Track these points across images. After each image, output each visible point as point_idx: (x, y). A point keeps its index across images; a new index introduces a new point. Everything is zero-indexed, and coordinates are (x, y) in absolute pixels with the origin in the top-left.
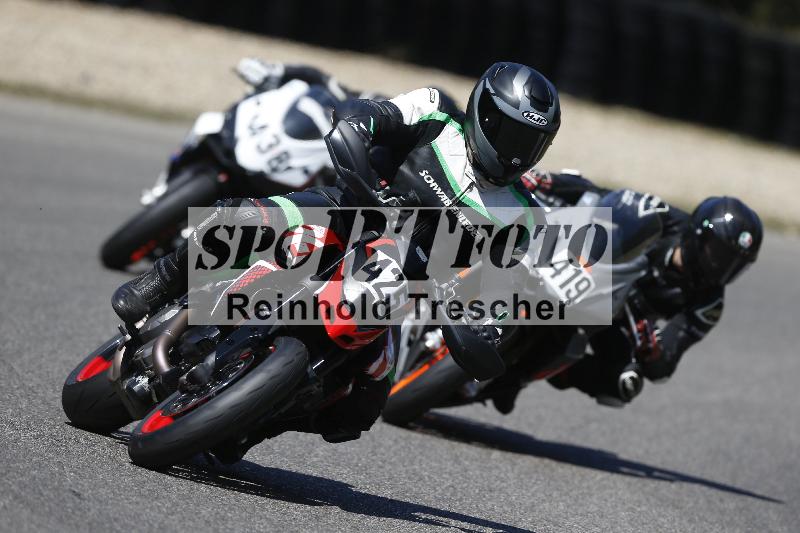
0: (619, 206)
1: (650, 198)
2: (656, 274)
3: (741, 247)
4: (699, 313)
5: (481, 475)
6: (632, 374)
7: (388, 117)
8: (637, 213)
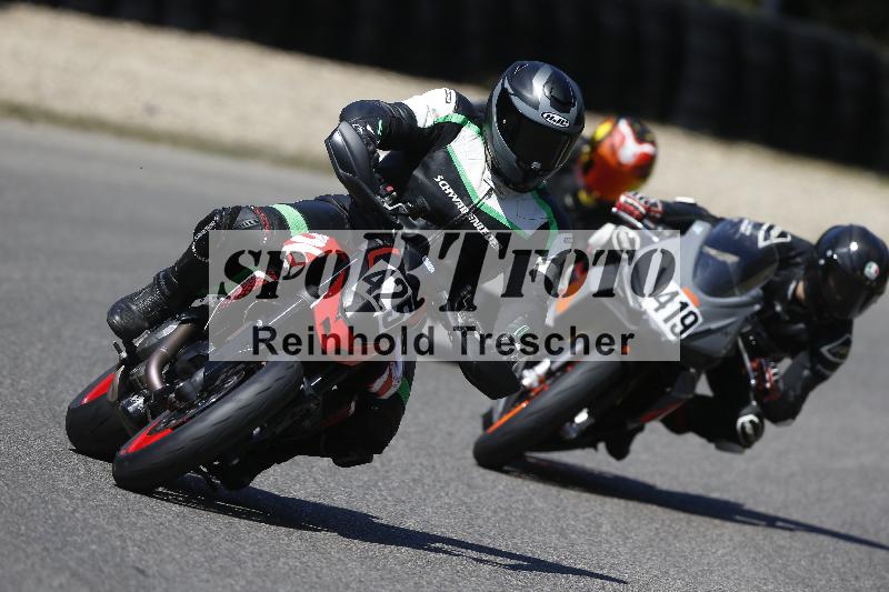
0: (737, 236)
1: (771, 228)
2: (778, 308)
3: (867, 279)
4: (824, 350)
5: (590, 549)
6: (751, 417)
7: (399, 119)
8: (756, 243)
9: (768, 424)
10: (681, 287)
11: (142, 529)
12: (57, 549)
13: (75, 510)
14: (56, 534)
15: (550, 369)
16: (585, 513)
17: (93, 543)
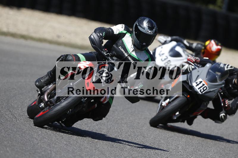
0: (219, 68)
1: (228, 65)
2: (230, 86)
6: (223, 114)
7: (109, 32)
8: (225, 69)
9: (228, 116)
10: (203, 80)
11: (56, 148)
12: (33, 154)
13: (38, 143)
14: (33, 150)
15: (169, 101)
16: (175, 144)
17: (43, 152)
